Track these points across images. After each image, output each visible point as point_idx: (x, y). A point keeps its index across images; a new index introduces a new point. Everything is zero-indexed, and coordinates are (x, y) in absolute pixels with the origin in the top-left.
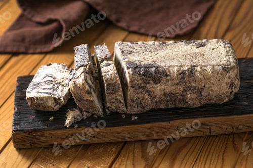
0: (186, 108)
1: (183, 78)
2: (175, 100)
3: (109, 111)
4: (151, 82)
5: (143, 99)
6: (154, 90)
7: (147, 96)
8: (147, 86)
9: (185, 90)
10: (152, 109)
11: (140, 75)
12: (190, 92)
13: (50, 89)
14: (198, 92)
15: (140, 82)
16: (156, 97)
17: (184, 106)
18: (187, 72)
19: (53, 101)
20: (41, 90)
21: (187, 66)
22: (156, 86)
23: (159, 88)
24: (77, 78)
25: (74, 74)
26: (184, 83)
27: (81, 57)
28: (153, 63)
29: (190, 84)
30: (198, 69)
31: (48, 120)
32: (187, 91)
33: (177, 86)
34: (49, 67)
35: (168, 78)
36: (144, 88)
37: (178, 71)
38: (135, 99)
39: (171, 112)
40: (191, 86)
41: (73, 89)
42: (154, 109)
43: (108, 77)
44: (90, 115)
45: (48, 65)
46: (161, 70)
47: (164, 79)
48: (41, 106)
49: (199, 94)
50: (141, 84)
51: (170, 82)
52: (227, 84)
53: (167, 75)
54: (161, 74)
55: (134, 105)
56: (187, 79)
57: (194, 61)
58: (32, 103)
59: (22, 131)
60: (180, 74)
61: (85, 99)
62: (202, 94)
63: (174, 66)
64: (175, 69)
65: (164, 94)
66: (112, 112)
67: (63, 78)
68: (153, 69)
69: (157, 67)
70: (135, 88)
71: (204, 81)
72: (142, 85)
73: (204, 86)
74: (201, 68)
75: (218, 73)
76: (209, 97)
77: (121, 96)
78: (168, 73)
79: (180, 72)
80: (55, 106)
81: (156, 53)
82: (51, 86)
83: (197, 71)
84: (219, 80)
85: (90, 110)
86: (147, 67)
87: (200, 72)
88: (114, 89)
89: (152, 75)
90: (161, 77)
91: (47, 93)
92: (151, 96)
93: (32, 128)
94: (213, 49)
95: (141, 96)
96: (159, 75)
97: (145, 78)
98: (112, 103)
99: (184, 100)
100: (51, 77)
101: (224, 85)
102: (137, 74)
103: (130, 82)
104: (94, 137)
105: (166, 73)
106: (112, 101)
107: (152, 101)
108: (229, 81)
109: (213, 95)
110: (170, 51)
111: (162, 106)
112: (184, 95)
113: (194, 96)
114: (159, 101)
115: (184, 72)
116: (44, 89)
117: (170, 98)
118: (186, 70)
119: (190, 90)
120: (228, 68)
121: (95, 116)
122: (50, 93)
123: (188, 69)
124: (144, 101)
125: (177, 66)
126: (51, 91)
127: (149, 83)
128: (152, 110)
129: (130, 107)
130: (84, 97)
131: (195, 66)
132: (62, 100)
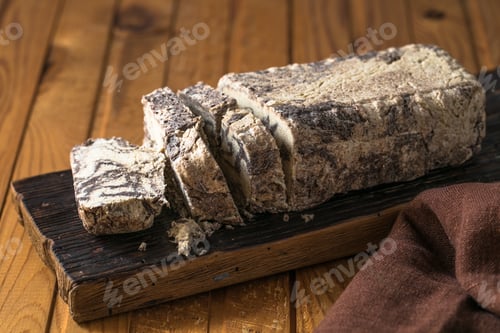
0: (399, 183)
1: (393, 121)
2: (379, 170)
3: (252, 213)
4: (336, 138)
5: (321, 176)
6: (342, 153)
7: (328, 169)
8: (329, 147)
9: (399, 145)
10: (336, 194)
11: (313, 127)
12: (406, 147)
13: (126, 185)
14: (421, 146)
15: (314, 141)
16: (345, 167)
17: (396, 180)
18: (398, 107)
19: (142, 208)
20: (109, 191)
21: (394, 96)
22: (344, 144)
23: (349, 149)
24: (190, 150)
25: (178, 145)
26: (396, 132)
27: (172, 111)
28: (326, 100)
29: (407, 130)
30: (417, 98)
31: (137, 250)
32: (402, 146)
33: (383, 140)
34: (90, 147)
35: (367, 123)
36: (323, 153)
37: (382, 109)
38: (306, 178)
39: (372, 196)
40: (410, 135)
41: (185, 174)
42: (341, 194)
43: (250, 139)
44: (217, 225)
45: (87, 145)
46: (348, 111)
47: (359, 127)
48: (118, 224)
49: (423, 149)
50: (315, 145)
51: (370, 133)
52: (471, 122)
53: (363, 120)
54: (351, 119)
55: (304, 190)
56: (402, 122)
57: (400, 86)
58: (96, 219)
59: (93, 279)
60: (387, 114)
61: (211, 192)
62: (430, 148)
63: (369, 101)
64: (375, 104)
65: (361, 159)
66: (257, 214)
67: (136, 163)
68: (334, 111)
69: (340, 107)
70: (306, 155)
71: (432, 122)
72: (319, 147)
73: (432, 132)
74: (421, 96)
75: (454, 102)
76: (441, 154)
77: (280, 176)
78: (364, 115)
79: (386, 109)
80: (147, 218)
81: (319, 83)
82: (123, 180)
83: (415, 103)
84: (458, 116)
85: (219, 215)
86: (321, 109)
87: (421, 104)
88: (265, 162)
89: (335, 123)
90: (352, 125)
91: (124, 194)
92: (335, 167)
93: (112, 271)
94: (420, 61)
95: (317, 169)
96: (349, 122)
97: (322, 131)
98: (263, 192)
99: (396, 167)
100: (111, 163)
101: (467, 124)
102: (306, 126)
103: (296, 143)
104: (237, 269)
105: (360, 116)
106: (262, 188)
107: (337, 177)
108: (475, 115)
109: (448, 148)
110: (343, 76)
111: (356, 186)
112: (396, 156)
113: (414, 155)
114: (351, 175)
115: (392, 109)
116: (113, 187)
117: (371, 166)
118: (395, 105)
119: (406, 144)
120: (470, 90)
121: (229, 227)
122: (131, 194)
123: (399, 102)
124: (322, 179)
125: (375, 99)
126: (130, 189)
127: (330, 141)
128: (338, 197)
129: (295, 197)
130: (208, 190)
131: (408, 95)
132: (165, 201)
